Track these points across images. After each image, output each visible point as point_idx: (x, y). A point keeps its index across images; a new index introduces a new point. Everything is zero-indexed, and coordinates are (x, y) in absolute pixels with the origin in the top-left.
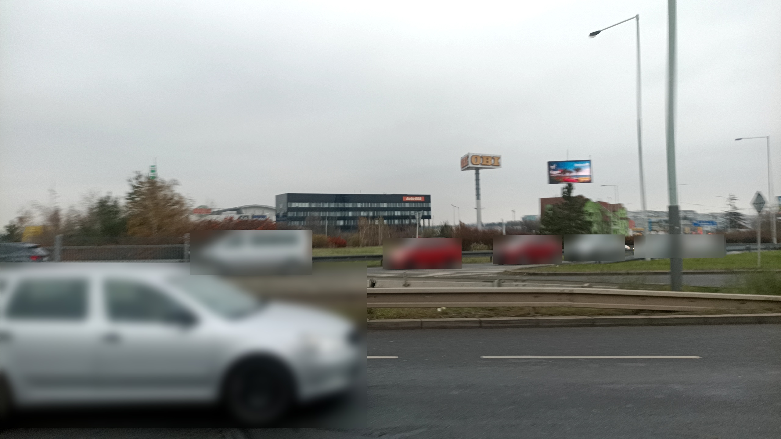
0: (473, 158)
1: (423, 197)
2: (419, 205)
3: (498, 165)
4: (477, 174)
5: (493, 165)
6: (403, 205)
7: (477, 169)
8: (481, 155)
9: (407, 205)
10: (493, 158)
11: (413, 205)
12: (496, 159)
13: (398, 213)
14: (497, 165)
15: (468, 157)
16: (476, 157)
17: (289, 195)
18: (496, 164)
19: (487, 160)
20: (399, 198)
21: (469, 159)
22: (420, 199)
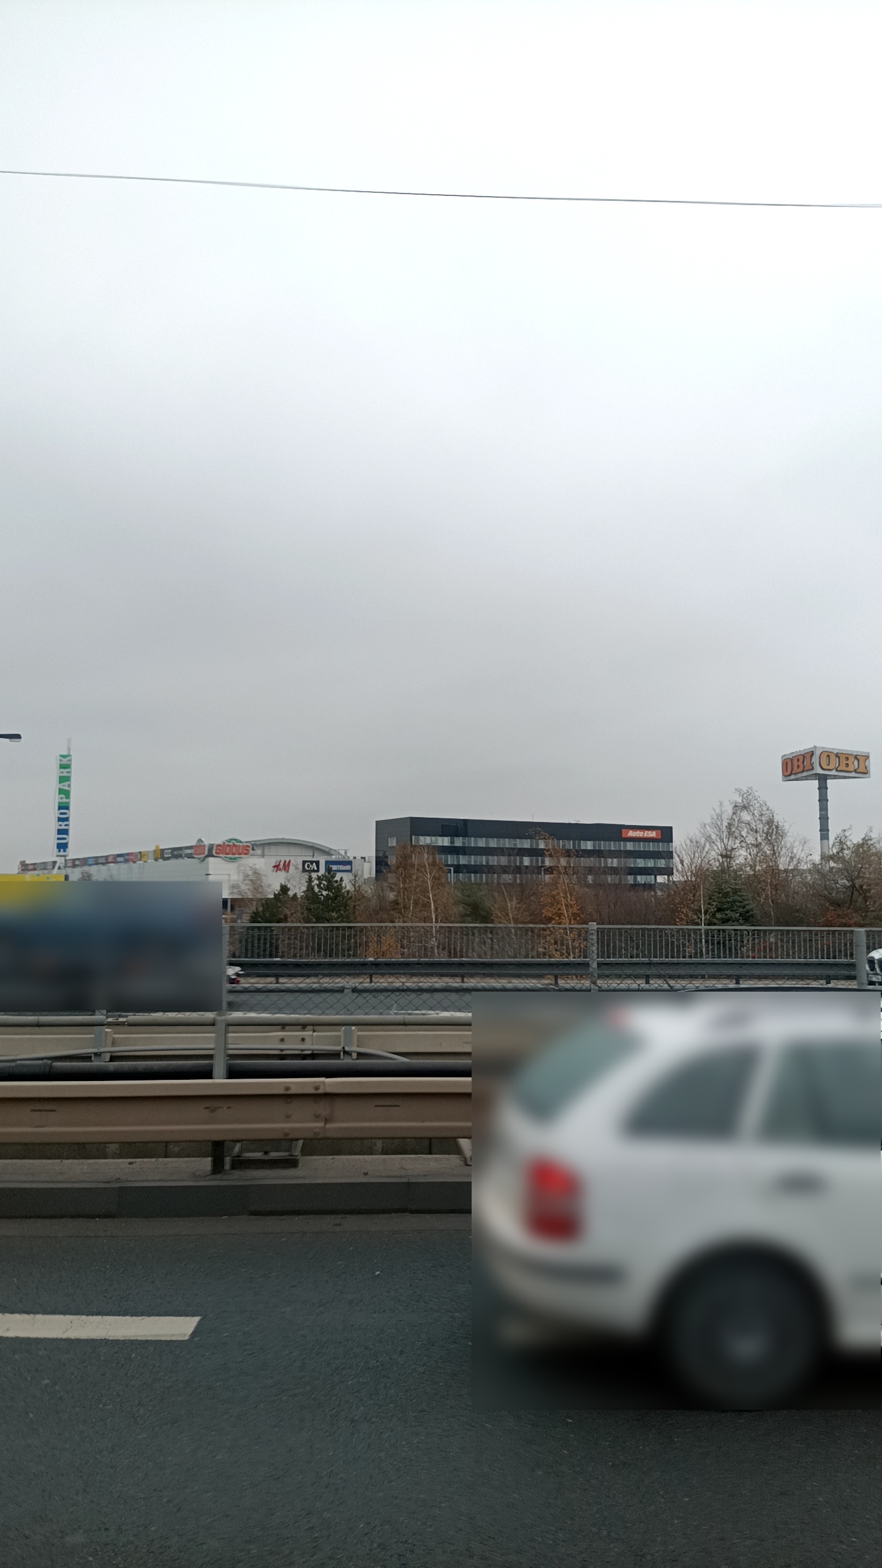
0: (824, 756)
1: (660, 831)
2: (651, 847)
3: (865, 773)
4: (823, 788)
5: (855, 771)
6: (622, 846)
7: (823, 780)
8: (835, 752)
9: (630, 846)
10: (856, 757)
11: (642, 847)
12: (861, 759)
13: (614, 862)
14: (865, 771)
15: (812, 754)
16: (828, 754)
17: (413, 820)
18: (862, 769)
19: (847, 762)
20: (614, 832)
21: (815, 760)
22: (652, 834)
